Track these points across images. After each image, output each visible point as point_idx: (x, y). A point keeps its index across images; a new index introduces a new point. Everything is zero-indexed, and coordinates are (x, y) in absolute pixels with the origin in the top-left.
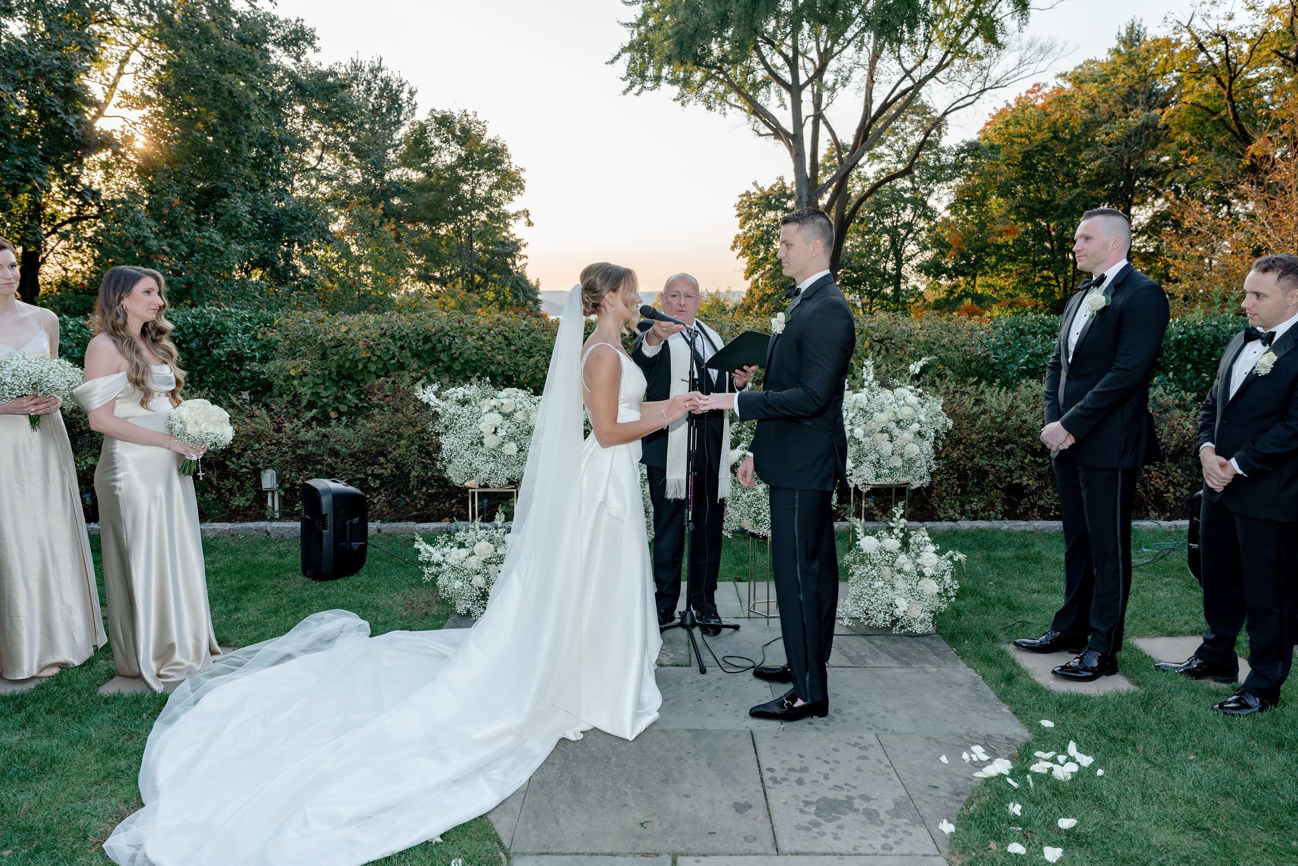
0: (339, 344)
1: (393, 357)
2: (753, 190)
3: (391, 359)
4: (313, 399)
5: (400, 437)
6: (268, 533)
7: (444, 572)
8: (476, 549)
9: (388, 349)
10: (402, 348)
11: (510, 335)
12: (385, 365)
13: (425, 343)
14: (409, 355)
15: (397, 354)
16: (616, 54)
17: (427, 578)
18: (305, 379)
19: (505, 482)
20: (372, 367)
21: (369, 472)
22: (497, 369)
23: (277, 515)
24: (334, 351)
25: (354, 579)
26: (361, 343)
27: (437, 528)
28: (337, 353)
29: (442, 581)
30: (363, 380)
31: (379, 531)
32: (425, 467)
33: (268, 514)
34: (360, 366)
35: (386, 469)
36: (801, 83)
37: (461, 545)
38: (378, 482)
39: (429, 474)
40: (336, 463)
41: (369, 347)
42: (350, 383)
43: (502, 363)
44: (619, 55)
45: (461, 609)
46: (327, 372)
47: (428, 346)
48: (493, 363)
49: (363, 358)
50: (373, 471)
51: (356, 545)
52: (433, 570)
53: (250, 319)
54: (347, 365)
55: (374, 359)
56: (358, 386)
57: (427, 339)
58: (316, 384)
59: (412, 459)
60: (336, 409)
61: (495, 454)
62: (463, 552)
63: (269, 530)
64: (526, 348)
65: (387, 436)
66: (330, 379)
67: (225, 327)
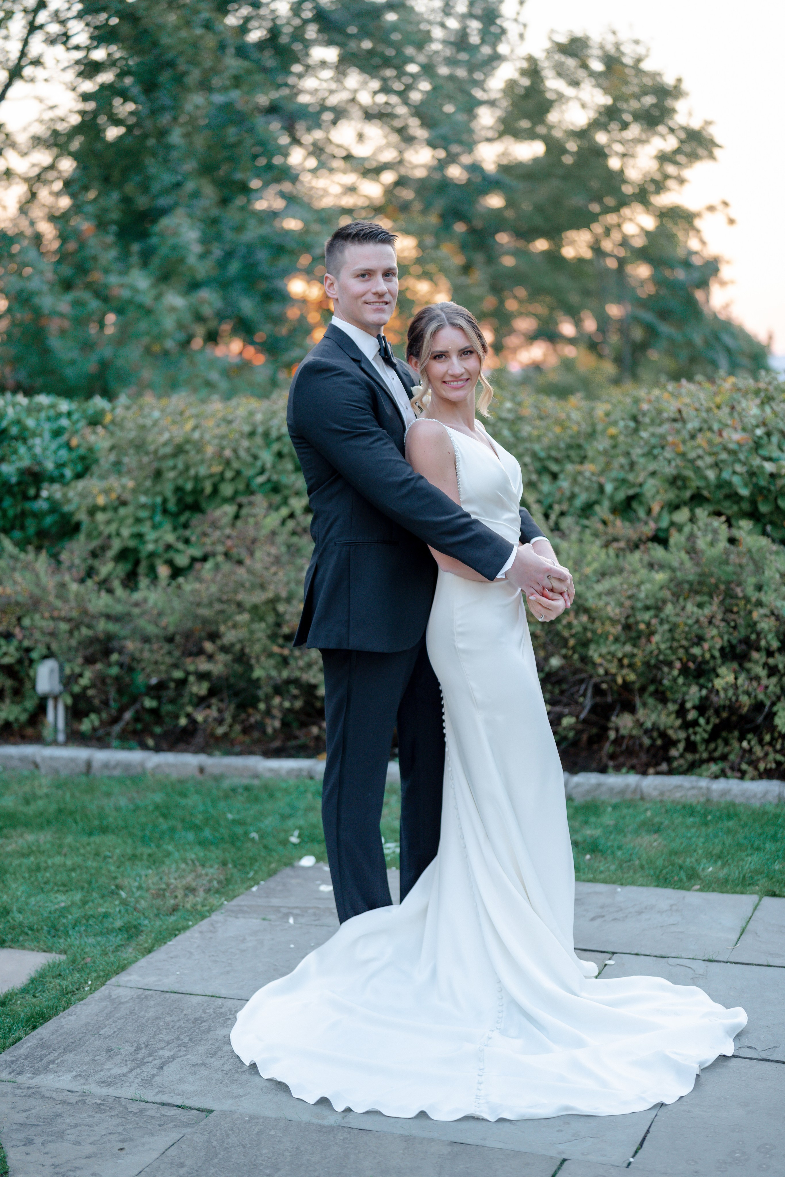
0: (179, 450)
1: (262, 471)
4: (132, 543)
5: (238, 605)
6: (37, 766)
9: (255, 457)
12: (248, 485)
15: (268, 465)
18: (122, 511)
20: (227, 490)
23: (61, 737)
24: (170, 463)
26: (211, 448)
28: (174, 468)
31: (202, 770)
33: (47, 733)
34: (208, 489)
35: (217, 662)
40: (141, 651)
41: (222, 455)
46: (159, 500)
49: (211, 476)
53: (69, 414)
54: (189, 486)
55: (230, 475)
58: (138, 521)
59: (257, 647)
60: (170, 563)
63: (38, 760)
66: (165, 511)
67: (24, 428)
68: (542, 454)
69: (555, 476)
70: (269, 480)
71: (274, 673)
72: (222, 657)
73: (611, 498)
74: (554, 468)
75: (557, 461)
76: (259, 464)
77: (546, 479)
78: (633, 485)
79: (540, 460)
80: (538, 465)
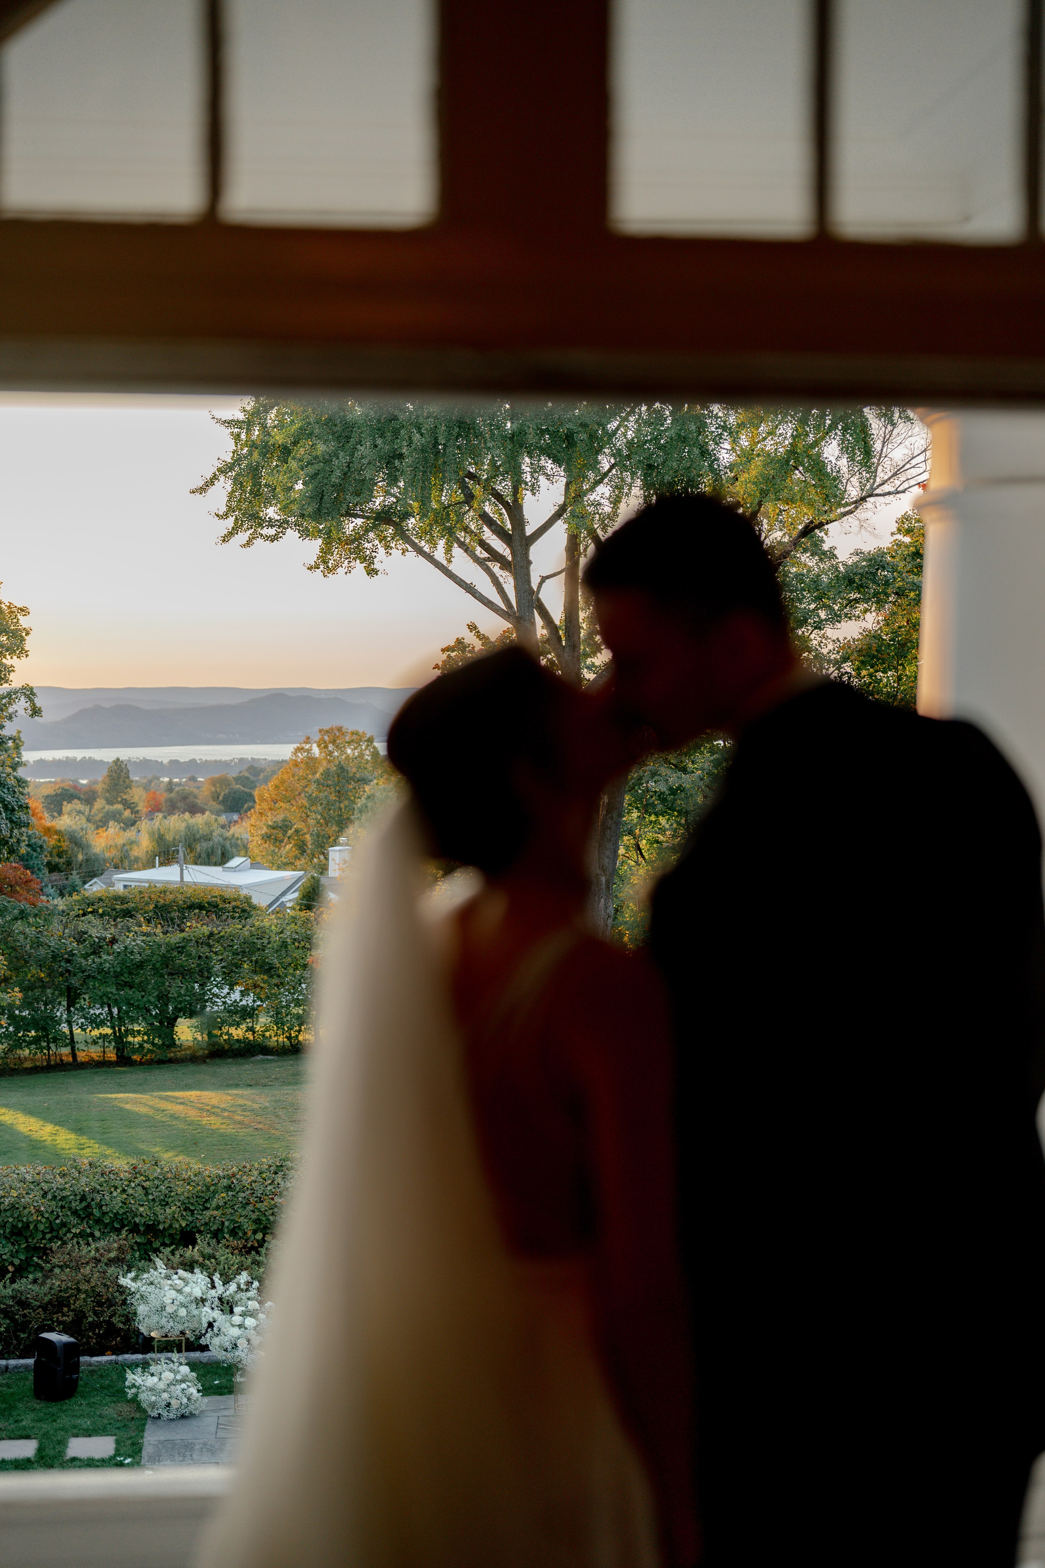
2: (470, 639)
3: (56, 1219)
5: (79, 1290)
7: (143, 1391)
8: (162, 1376)
10: (62, 1207)
11: (147, 1184)
13: (80, 1203)
14: (69, 1213)
15: (60, 1214)
16: (209, 476)
17: (129, 1396)
19: (178, 1333)
20: (41, 1227)
21: (55, 1319)
22: (140, 1221)
24: (8, 1214)
25: (73, 1400)
26: (32, 1207)
27: (108, 1361)
28: (13, 1215)
29: (142, 1397)
30: (30, 1236)
32: (95, 1313)
34: (32, 1227)
35: (68, 1316)
36: (529, 530)
37: (152, 1375)
38: (61, 1326)
39: (101, 1319)
41: (38, 1211)
42: (18, 1239)
43: (144, 1215)
44: (215, 478)
45: (154, 1414)
47: (84, 1204)
48: (136, 1215)
49: (35, 1220)
50: (58, 1318)
51: (75, 1376)
52: (134, 1390)
54: (20, 1225)
55: (44, 1220)
56: (27, 1242)
57: (83, 1198)
60: (12, 1263)
61: (173, 1316)
62: (155, 1379)
64: (162, 1197)
65: (71, 1292)
68: (186, 1201)
69: (192, 1211)
70: (62, 1220)
71: (96, 1319)
72: (71, 1313)
73: (227, 1227)
74: (192, 1208)
75: (192, 1204)
76: (55, 1213)
77: (189, 1213)
78: (237, 1222)
79: (185, 1204)
80: (184, 1206)
